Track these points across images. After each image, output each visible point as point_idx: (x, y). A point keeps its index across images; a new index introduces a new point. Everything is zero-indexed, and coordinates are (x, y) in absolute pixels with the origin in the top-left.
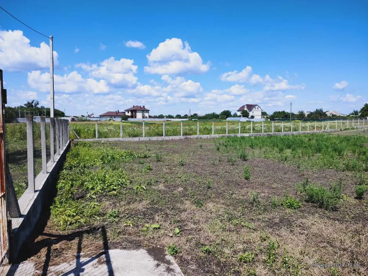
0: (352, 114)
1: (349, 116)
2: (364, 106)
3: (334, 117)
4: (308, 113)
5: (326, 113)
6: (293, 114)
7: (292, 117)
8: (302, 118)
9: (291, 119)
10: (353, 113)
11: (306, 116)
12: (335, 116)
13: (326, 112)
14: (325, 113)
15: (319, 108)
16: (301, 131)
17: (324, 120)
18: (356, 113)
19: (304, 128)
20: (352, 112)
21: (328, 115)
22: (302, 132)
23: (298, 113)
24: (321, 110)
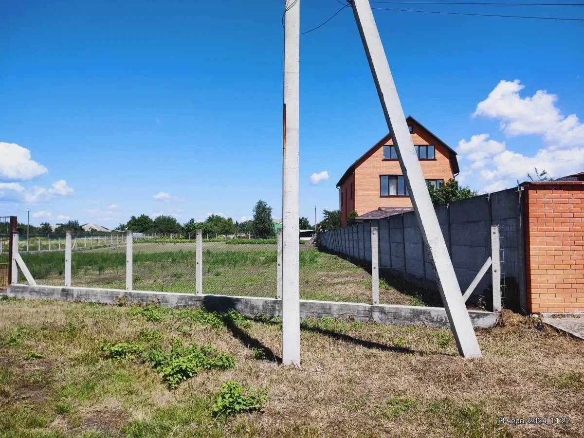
0: (119, 229)
1: (113, 231)
2: (131, 219)
3: (94, 233)
4: (57, 226)
5: (83, 227)
6: (31, 228)
7: (29, 233)
8: (47, 234)
9: (28, 235)
10: (120, 227)
11: (53, 231)
12: (96, 230)
13: (83, 225)
14: (81, 227)
15: (73, 220)
16: (41, 249)
17: (80, 236)
18: (122, 227)
19: (46, 247)
20: (118, 226)
21: (86, 230)
22: (43, 251)
23: (41, 227)
24: (76, 223)
